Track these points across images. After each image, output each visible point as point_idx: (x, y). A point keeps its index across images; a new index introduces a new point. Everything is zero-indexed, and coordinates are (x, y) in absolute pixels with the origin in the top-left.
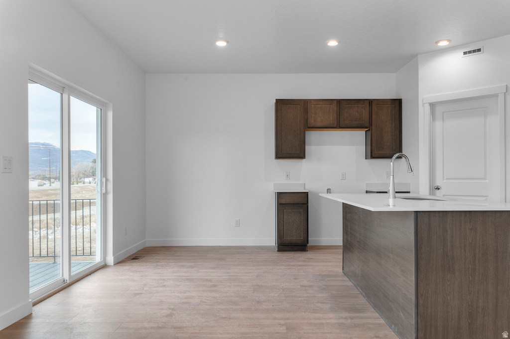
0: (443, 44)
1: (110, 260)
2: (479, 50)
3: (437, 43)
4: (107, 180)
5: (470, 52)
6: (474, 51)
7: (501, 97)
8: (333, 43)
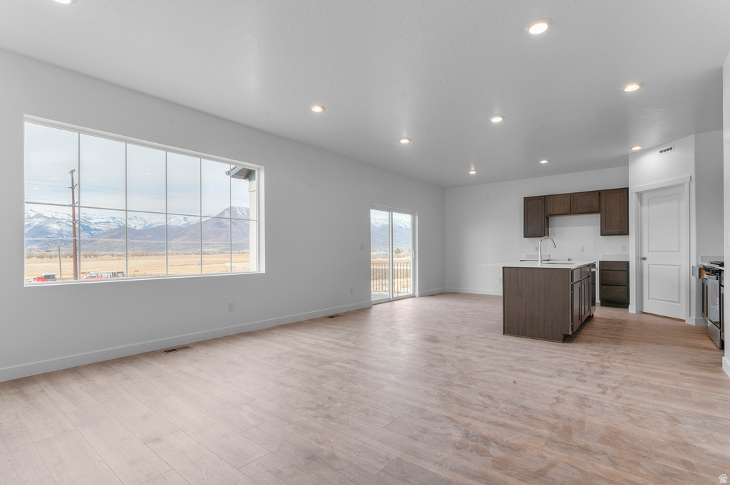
0: (636, 148)
1: (417, 294)
2: (671, 149)
3: (631, 148)
4: (415, 252)
5: (665, 151)
6: (668, 150)
7: (687, 185)
8: (544, 162)
